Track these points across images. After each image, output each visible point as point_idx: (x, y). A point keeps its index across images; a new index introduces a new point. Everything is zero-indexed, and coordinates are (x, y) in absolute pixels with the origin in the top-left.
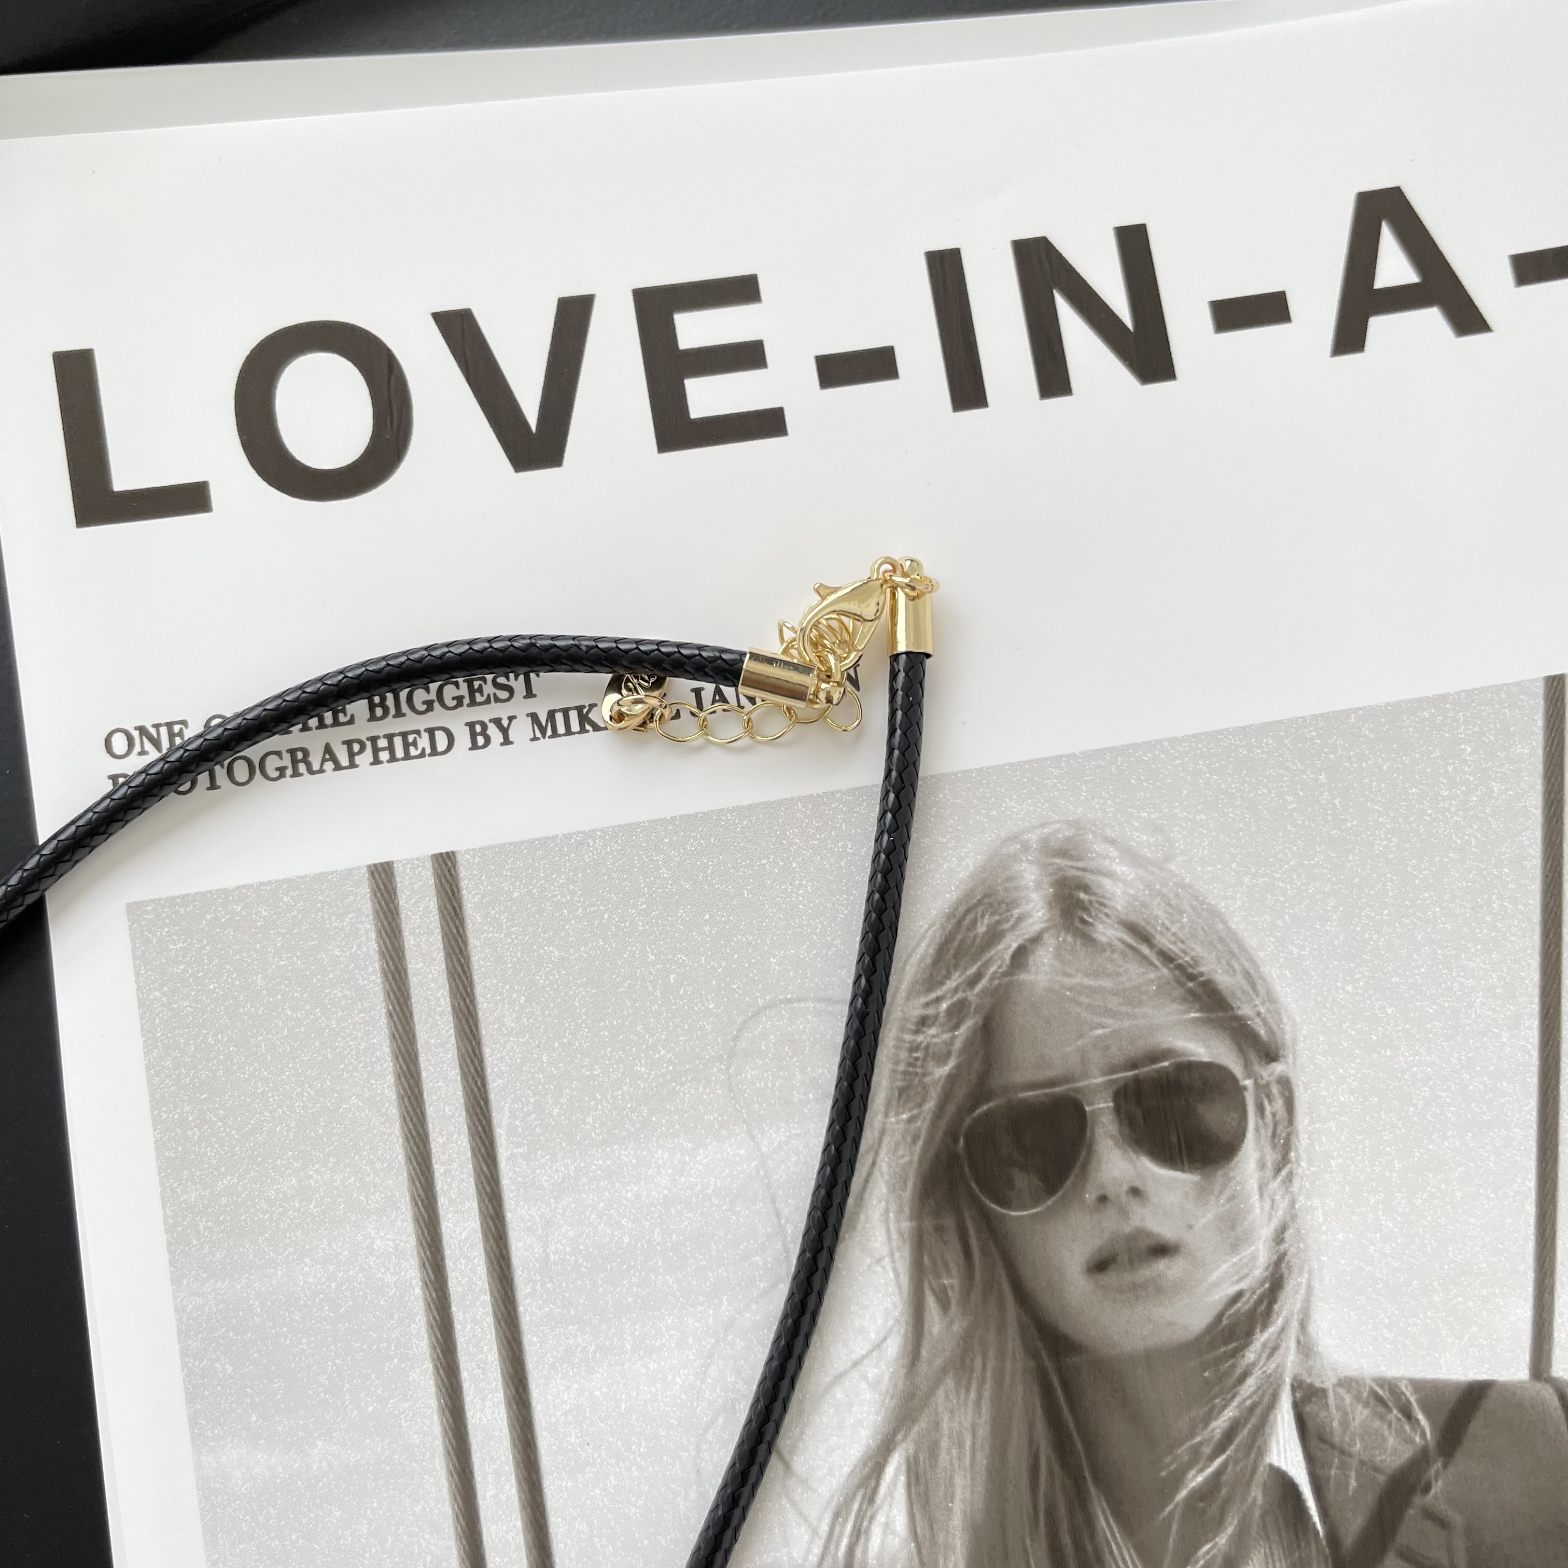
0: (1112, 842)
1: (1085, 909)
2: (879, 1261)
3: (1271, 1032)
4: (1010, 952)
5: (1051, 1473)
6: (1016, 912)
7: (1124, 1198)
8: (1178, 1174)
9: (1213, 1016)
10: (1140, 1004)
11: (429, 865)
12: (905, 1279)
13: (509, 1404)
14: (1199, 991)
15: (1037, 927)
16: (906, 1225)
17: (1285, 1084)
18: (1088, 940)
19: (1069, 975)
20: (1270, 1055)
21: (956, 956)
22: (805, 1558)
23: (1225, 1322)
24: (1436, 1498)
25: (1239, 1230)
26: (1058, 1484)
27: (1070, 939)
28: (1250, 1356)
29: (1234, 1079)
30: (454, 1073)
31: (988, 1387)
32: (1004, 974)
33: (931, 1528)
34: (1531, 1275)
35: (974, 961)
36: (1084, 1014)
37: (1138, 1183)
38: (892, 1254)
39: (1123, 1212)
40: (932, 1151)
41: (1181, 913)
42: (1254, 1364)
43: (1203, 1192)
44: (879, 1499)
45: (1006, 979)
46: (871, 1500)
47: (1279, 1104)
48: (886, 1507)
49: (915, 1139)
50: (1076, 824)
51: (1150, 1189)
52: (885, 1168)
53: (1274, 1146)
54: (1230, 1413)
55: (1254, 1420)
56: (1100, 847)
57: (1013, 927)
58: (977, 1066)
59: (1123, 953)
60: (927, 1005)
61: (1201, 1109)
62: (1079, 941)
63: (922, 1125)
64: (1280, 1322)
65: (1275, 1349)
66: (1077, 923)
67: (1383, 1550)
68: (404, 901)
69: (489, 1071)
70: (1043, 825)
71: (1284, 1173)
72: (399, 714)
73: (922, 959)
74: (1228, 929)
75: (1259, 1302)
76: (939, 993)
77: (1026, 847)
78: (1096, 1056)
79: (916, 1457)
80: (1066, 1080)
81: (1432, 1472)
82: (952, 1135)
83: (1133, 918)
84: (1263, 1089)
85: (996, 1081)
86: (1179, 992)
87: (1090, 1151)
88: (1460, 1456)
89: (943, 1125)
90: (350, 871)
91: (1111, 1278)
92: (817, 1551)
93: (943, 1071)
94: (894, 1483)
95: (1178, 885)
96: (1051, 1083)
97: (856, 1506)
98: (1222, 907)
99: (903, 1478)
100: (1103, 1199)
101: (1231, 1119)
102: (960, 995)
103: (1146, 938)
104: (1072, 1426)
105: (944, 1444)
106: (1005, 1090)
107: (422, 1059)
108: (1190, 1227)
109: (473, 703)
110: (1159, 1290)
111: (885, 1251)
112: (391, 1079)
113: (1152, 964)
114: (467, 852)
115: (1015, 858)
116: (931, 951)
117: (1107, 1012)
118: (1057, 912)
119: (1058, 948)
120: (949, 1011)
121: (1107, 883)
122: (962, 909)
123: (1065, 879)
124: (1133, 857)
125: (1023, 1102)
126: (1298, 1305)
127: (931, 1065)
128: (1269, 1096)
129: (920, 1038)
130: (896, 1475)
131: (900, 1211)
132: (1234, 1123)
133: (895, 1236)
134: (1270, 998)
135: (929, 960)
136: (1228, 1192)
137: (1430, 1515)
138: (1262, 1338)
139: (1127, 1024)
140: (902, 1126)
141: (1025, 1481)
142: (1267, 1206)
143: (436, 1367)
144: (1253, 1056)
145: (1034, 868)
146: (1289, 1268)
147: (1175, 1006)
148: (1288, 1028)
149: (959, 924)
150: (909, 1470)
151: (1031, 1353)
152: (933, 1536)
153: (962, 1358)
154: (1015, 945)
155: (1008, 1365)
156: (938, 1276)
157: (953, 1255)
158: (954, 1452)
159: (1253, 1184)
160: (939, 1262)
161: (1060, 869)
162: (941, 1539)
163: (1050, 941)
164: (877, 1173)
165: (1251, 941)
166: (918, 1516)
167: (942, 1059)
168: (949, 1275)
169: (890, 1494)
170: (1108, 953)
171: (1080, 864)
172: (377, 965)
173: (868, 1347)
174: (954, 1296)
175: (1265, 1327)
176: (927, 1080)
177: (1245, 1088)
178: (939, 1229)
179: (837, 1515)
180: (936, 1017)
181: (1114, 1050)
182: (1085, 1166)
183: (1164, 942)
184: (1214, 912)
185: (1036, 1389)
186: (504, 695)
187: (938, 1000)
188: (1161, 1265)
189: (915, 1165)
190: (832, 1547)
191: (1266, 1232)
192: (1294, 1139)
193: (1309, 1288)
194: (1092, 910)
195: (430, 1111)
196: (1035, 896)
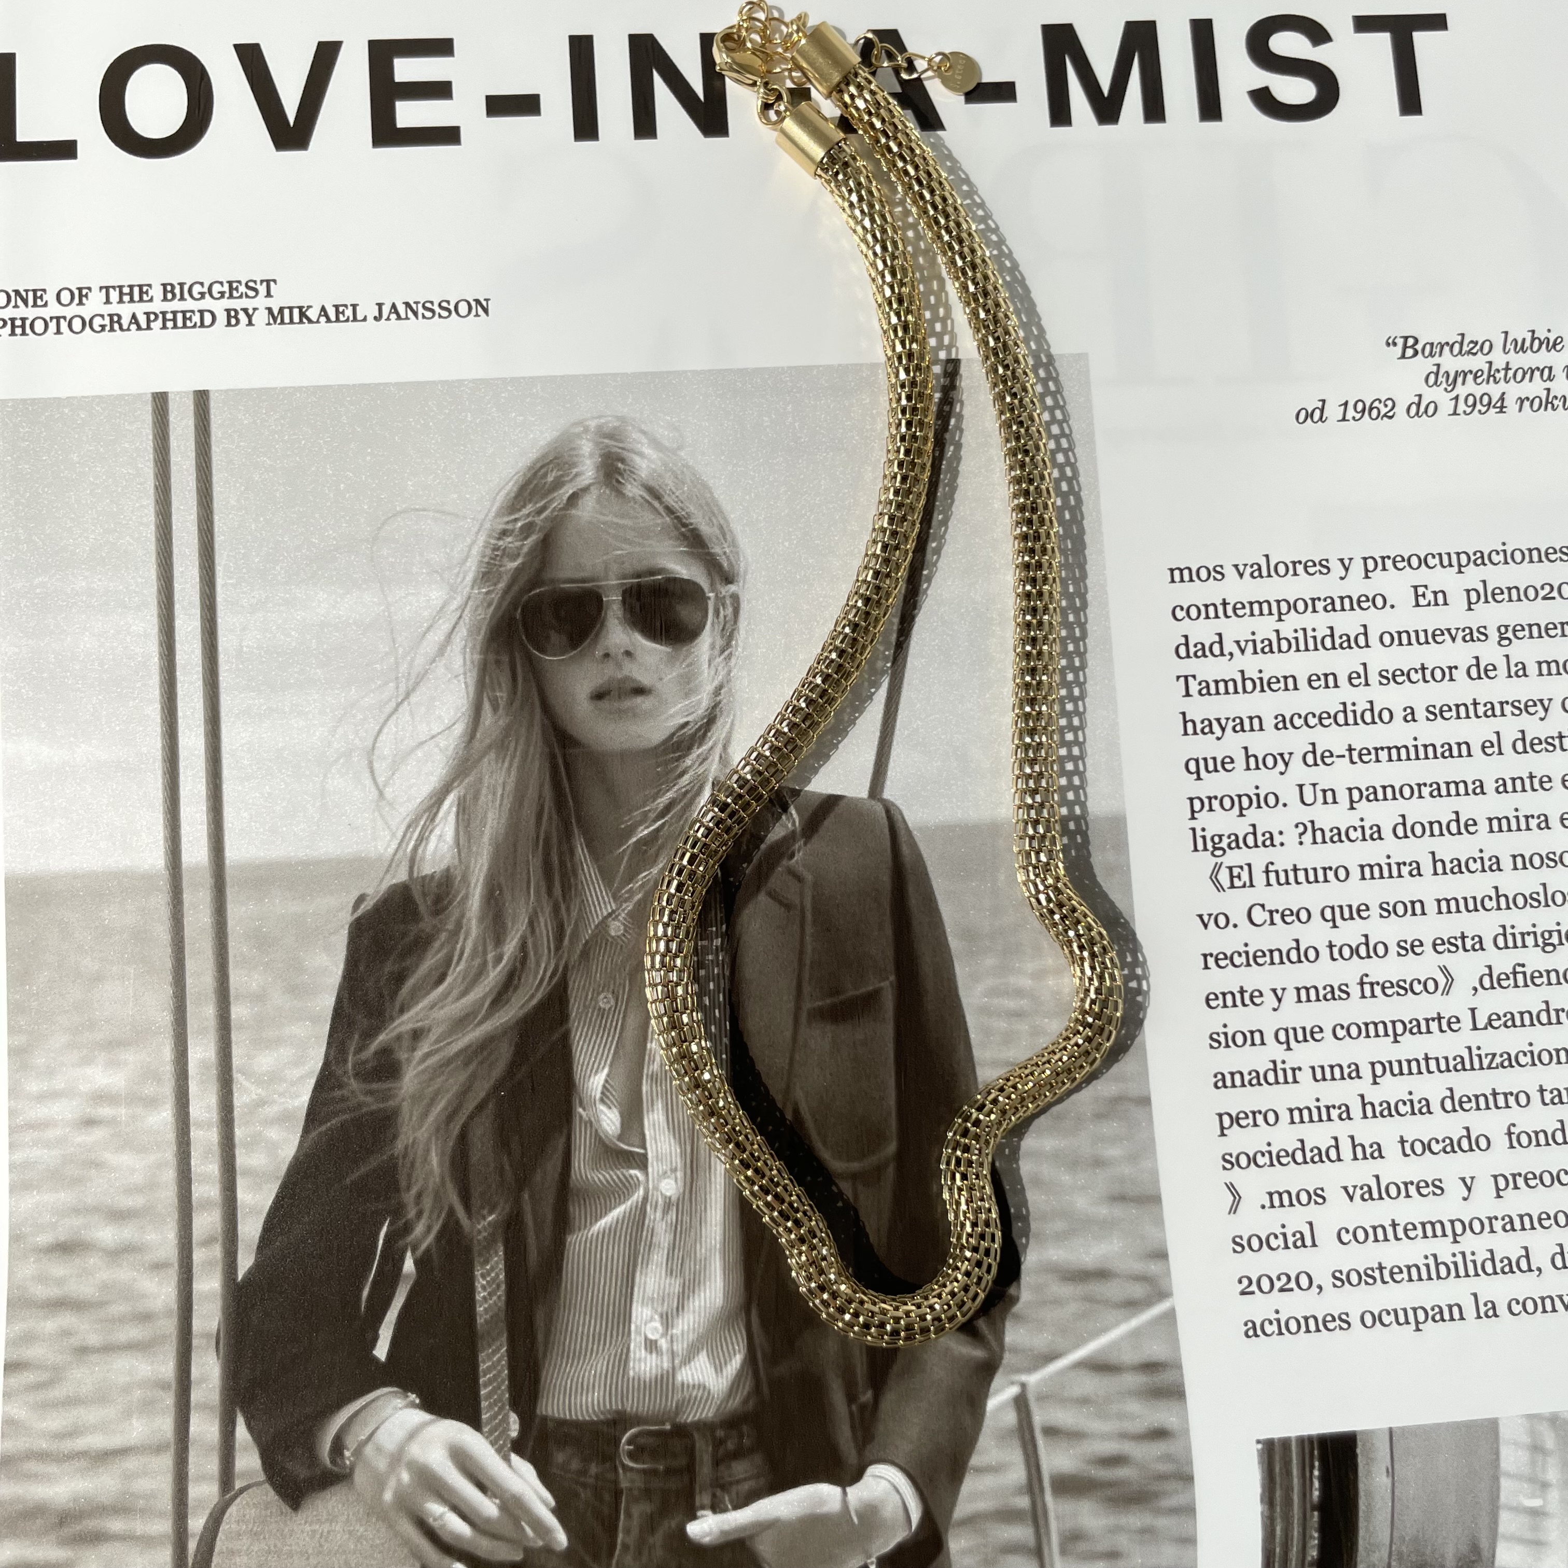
0: (644, 433)
1: (621, 474)
2: (456, 676)
3: (730, 564)
4: (567, 495)
5: (550, 818)
6: (574, 471)
7: (620, 657)
8: (658, 646)
9: (695, 551)
10: (648, 538)
11: (191, 397)
12: (472, 689)
13: (206, 735)
14: (688, 534)
15: (587, 482)
16: (477, 657)
17: (735, 598)
18: (620, 494)
19: (604, 515)
20: (728, 579)
21: (530, 494)
22: (386, 849)
23: (675, 739)
24: (797, 862)
25: (692, 685)
26: (554, 824)
27: (608, 492)
28: (688, 762)
29: (702, 590)
30: (194, 529)
31: (517, 760)
32: (561, 509)
33: (469, 842)
34: (878, 734)
35: (542, 498)
36: (610, 540)
37: (630, 649)
38: (465, 674)
39: (619, 666)
40: (500, 613)
41: (684, 483)
42: (690, 767)
43: (671, 660)
44: (437, 820)
45: (562, 513)
46: (433, 820)
47: (730, 610)
48: (441, 825)
49: (489, 605)
50: (622, 419)
51: (638, 653)
52: (467, 621)
53: (722, 637)
54: (670, 795)
55: (685, 801)
56: (635, 435)
57: (571, 480)
58: (536, 564)
59: (641, 505)
60: (508, 522)
61: (679, 608)
62: (614, 494)
63: (495, 597)
64: (710, 744)
65: (705, 760)
66: (614, 482)
67: (758, 889)
68: (172, 418)
69: (216, 530)
70: (600, 417)
71: (726, 653)
72: (182, 298)
73: (508, 494)
74: (713, 498)
75: (699, 729)
76: (517, 516)
77: (586, 430)
78: (615, 567)
79: (465, 796)
80: (593, 580)
81: (797, 846)
82: (514, 604)
83: (652, 483)
84: (720, 600)
85: (548, 575)
86: (676, 533)
87: (603, 625)
88: (815, 839)
89: (509, 598)
90: (140, 396)
91: (605, 704)
92: (394, 845)
93: (515, 564)
94: (448, 812)
95: (683, 466)
96: (584, 581)
97: (422, 823)
98: (711, 483)
99: (454, 809)
100: (607, 655)
101: (698, 616)
102: (530, 519)
103: (658, 498)
104: (568, 790)
105: (484, 791)
106: (553, 581)
107: (174, 518)
108: (661, 679)
109: (231, 296)
110: (635, 715)
111: (461, 671)
112: (153, 527)
113: (660, 514)
114: (217, 391)
115: (579, 436)
116: (515, 489)
117: (626, 540)
118: (601, 474)
119: (600, 496)
120: (522, 528)
121: (637, 459)
122: (539, 465)
123: (610, 452)
124: (656, 443)
125: (563, 590)
126: (724, 735)
127: (505, 560)
128: (724, 605)
129: (501, 543)
130: (450, 807)
131: (473, 648)
132: (699, 619)
133: (468, 663)
134: (734, 544)
135: (513, 495)
136: (688, 661)
137: (792, 873)
138: (696, 752)
139: (638, 549)
140: (481, 596)
141: (533, 821)
142: (713, 673)
143: (162, 708)
144: (717, 579)
145: (591, 444)
146: (721, 712)
147: (671, 542)
148: (742, 565)
149: (535, 474)
150: (459, 804)
151: (546, 742)
152: (469, 847)
153: (503, 741)
154: (571, 492)
155: (532, 748)
156: (493, 690)
157: (505, 679)
158: (490, 797)
159: (705, 657)
160: (495, 681)
161: (607, 446)
162: (474, 849)
163: (594, 492)
164: (461, 622)
165: (726, 506)
166: (461, 833)
167: (513, 558)
168: (501, 691)
169: (445, 817)
170: (632, 504)
171: (621, 445)
172: (151, 456)
173: (442, 728)
174: (502, 703)
175: (700, 745)
176: (502, 569)
177: (709, 598)
178: (498, 662)
179: (409, 827)
180: (513, 531)
181: (627, 565)
182: (597, 635)
183: (670, 500)
184: (705, 486)
185: (547, 765)
186: (251, 293)
187: (516, 520)
188: (639, 700)
189: (487, 622)
190: (404, 845)
191: (709, 688)
192: (736, 633)
193: (732, 724)
194: (626, 476)
195: (175, 550)
196: (588, 462)
